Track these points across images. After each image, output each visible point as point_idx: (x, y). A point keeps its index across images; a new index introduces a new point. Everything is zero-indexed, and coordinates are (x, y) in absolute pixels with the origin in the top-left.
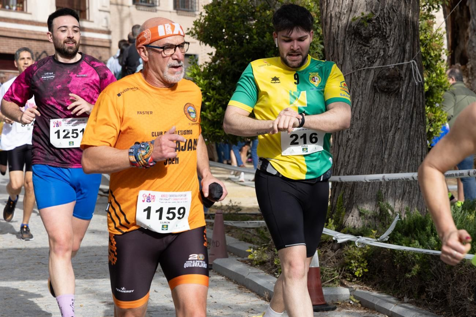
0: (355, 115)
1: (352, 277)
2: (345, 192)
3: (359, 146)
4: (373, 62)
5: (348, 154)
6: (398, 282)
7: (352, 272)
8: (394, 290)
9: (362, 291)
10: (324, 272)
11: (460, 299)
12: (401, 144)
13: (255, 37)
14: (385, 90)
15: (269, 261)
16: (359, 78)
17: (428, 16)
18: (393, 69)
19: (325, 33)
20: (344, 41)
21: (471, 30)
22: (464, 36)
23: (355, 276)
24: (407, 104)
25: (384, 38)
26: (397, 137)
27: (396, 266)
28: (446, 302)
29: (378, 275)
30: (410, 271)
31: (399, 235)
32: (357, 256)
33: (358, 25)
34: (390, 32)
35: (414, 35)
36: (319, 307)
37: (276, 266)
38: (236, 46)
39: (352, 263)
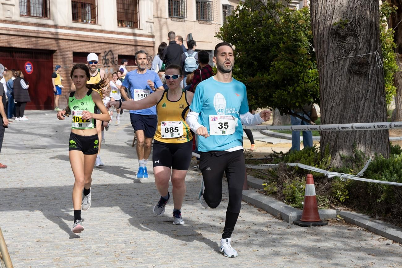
0: (337, 90)
1: (337, 202)
2: (330, 143)
3: (340, 111)
4: (349, 54)
5: (332, 117)
6: (371, 205)
7: (337, 198)
8: (368, 210)
9: (345, 211)
10: (318, 198)
12: (369, 110)
13: (263, 37)
14: (358, 72)
15: (278, 192)
16: (339, 64)
17: (381, 20)
18: (362, 57)
19: (315, 34)
20: (328, 39)
23: (340, 201)
24: (372, 82)
25: (356, 36)
26: (366, 105)
27: (369, 194)
29: (356, 200)
30: (379, 198)
31: (371, 172)
32: (341, 188)
33: (337, 28)
34: (360, 32)
35: (376, 34)
36: (316, 223)
37: (284, 195)
38: (250, 44)
39: (337, 192)
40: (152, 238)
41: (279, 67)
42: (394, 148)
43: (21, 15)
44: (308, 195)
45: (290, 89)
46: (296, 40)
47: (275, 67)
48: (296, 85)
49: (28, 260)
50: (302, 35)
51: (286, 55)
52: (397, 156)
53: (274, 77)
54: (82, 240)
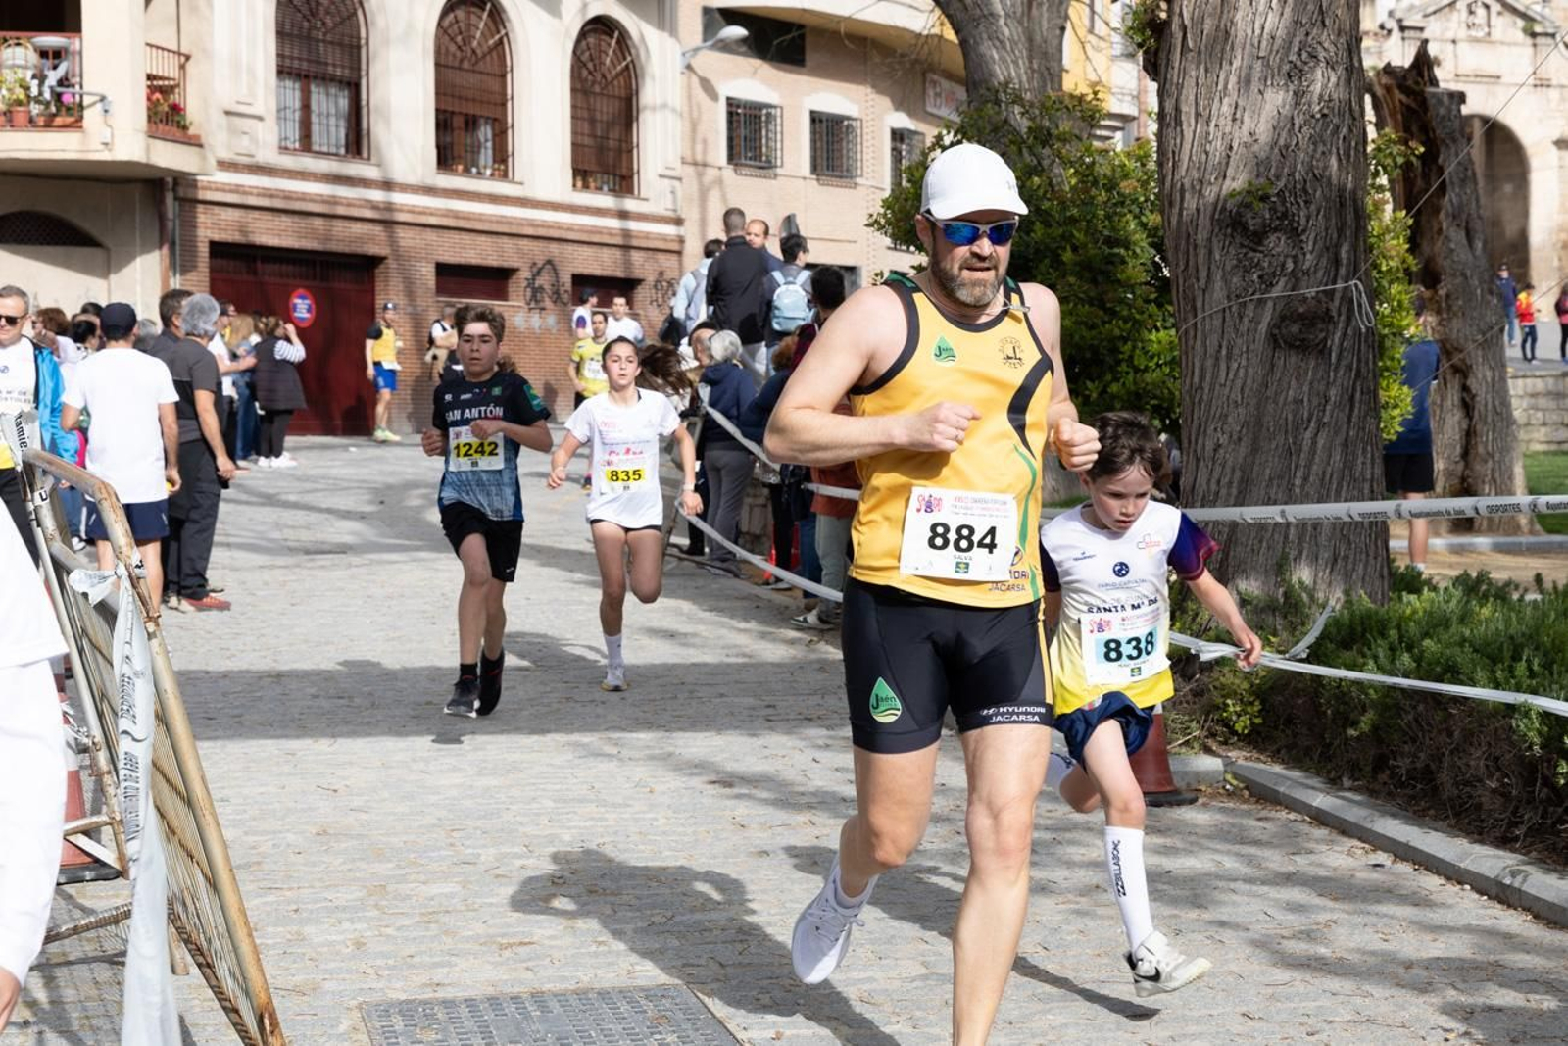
0: (1233, 396)
1: (1227, 735)
3: (1240, 460)
4: (1272, 285)
5: (1216, 476)
6: (1331, 744)
7: (1226, 724)
8: (1319, 762)
9: (1250, 764)
11: (1467, 783)
12: (1330, 456)
14: (1297, 343)
16: (1241, 318)
17: (1373, 186)
18: (1313, 298)
19: (1169, 223)
20: (1210, 240)
21: (1447, 215)
22: (1431, 228)
23: (1234, 733)
24: (1341, 372)
25: (1295, 234)
26: (1321, 442)
27: (1325, 712)
28: (1435, 790)
29: (1283, 731)
30: (1355, 724)
31: (1331, 646)
32: (1239, 691)
33: (1239, 206)
34: (1308, 222)
35: (1356, 228)
36: (1162, 798)
39: (1228, 705)
40: (664, 833)
42: (1402, 574)
43: (284, 149)
45: (1092, 389)
46: (1111, 242)
48: (1109, 377)
49: (290, 889)
50: (1132, 227)
51: (1079, 287)
52: (1413, 598)
54: (454, 834)
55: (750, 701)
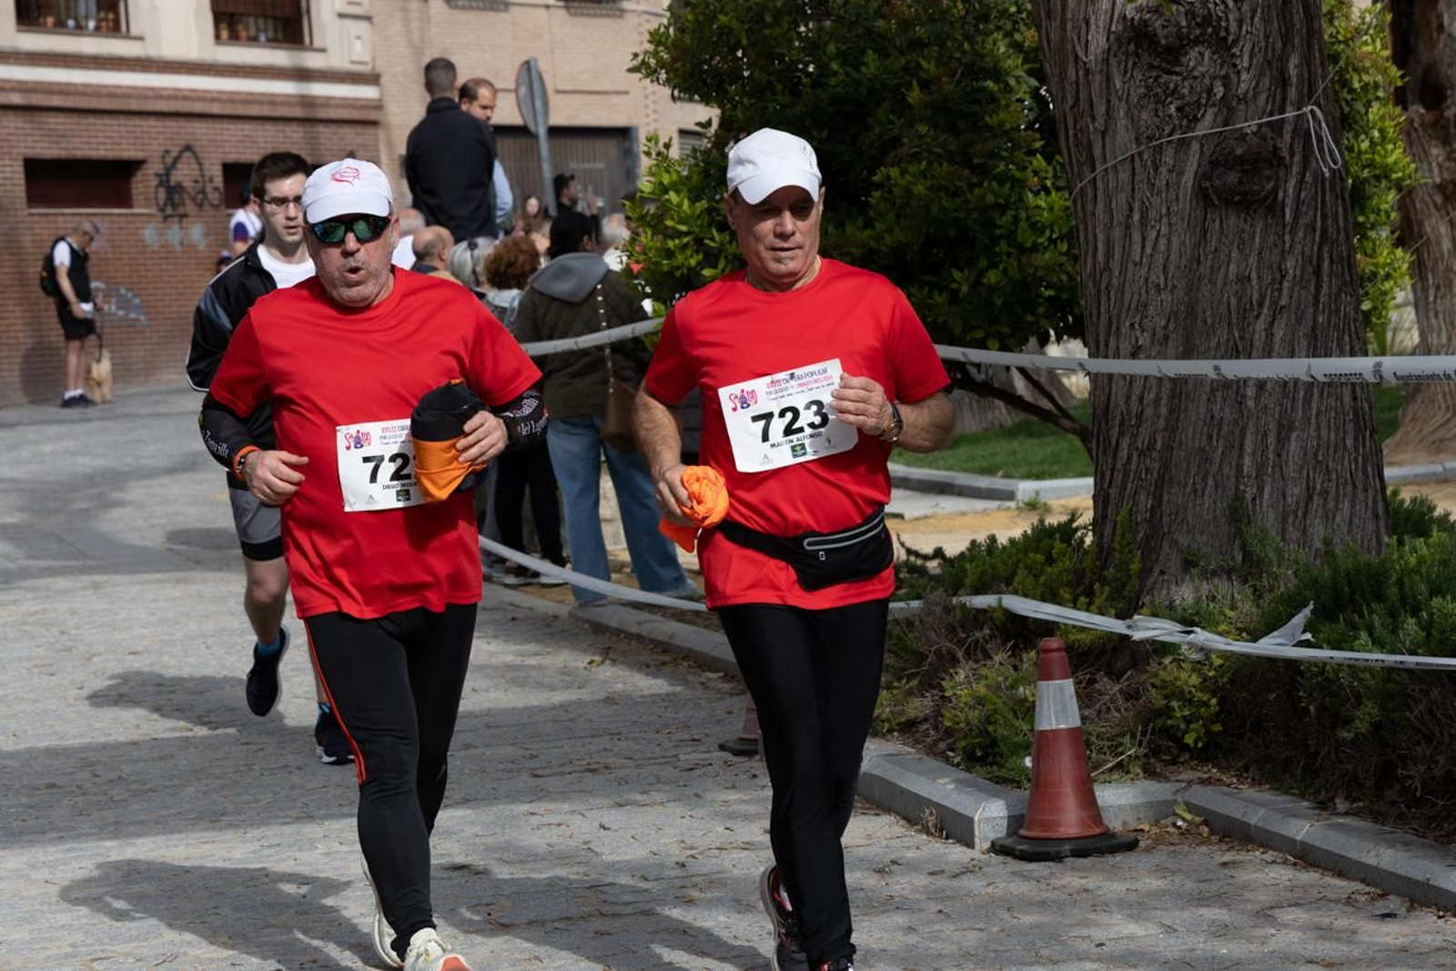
0: (1153, 278)
1: (1175, 751)
2: (1135, 504)
4: (1196, 120)
6: (1316, 755)
7: (1175, 737)
8: (1303, 779)
10: (1094, 739)
13: (835, 66)
14: (1236, 198)
16: (1156, 168)
18: (1254, 134)
19: (1049, 42)
20: (1106, 61)
22: (1429, 24)
23: (1185, 748)
24: (1301, 234)
25: (1223, 46)
26: (1279, 334)
27: (1306, 710)
29: (1251, 740)
30: (1347, 722)
32: (1186, 689)
33: (1143, 12)
34: (1240, 27)
35: (1308, 32)
36: (1090, 845)
37: (949, 733)
38: (779, 97)
39: (1173, 709)
41: (908, 191)
42: (1406, 510)
44: (1046, 727)
45: (961, 280)
46: (974, 72)
47: (890, 192)
48: (983, 263)
50: (1002, 49)
51: (934, 139)
52: (1418, 542)
53: (890, 231)
55: (509, 751)
